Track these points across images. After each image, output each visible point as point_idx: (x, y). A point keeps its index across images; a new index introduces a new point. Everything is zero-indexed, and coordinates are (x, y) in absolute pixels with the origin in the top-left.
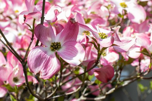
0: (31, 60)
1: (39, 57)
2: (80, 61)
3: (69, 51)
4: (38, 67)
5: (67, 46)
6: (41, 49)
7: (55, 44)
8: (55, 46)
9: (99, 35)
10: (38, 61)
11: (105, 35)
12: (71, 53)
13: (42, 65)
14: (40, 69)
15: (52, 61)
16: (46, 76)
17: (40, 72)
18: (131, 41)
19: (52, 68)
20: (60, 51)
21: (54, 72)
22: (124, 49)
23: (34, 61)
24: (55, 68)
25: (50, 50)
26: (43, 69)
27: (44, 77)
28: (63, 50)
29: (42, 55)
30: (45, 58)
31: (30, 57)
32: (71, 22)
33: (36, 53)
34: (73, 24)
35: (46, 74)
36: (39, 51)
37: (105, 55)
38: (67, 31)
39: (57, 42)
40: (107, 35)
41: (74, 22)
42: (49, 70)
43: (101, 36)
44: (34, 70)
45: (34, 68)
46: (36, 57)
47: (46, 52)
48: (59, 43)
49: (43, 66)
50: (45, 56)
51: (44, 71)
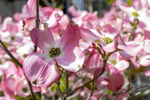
0: (26, 68)
1: (36, 64)
2: (79, 66)
3: (68, 57)
4: (34, 75)
5: (65, 51)
6: (38, 56)
7: (54, 50)
8: (54, 52)
9: (104, 40)
10: (35, 68)
11: (110, 40)
12: (70, 58)
13: (39, 72)
14: (37, 76)
15: (51, 68)
16: (44, 84)
17: (36, 80)
18: (139, 45)
19: (50, 76)
20: (59, 57)
21: (53, 81)
22: (131, 55)
23: (30, 68)
24: (53, 76)
25: (49, 56)
26: (40, 77)
27: (41, 85)
28: (62, 56)
29: (39, 62)
30: (43, 65)
31: (26, 64)
32: (71, 25)
33: (32, 59)
34: (72, 27)
35: (44, 83)
36: (35, 58)
37: (115, 63)
38: (66, 35)
39: (56, 48)
40: (112, 40)
41: (73, 25)
42: (47, 78)
43: (106, 41)
44: (30, 78)
45: (30, 76)
46: (32, 64)
47: (44, 59)
48: (59, 49)
49: (40, 74)
50: (43, 62)
51: (41, 79)
